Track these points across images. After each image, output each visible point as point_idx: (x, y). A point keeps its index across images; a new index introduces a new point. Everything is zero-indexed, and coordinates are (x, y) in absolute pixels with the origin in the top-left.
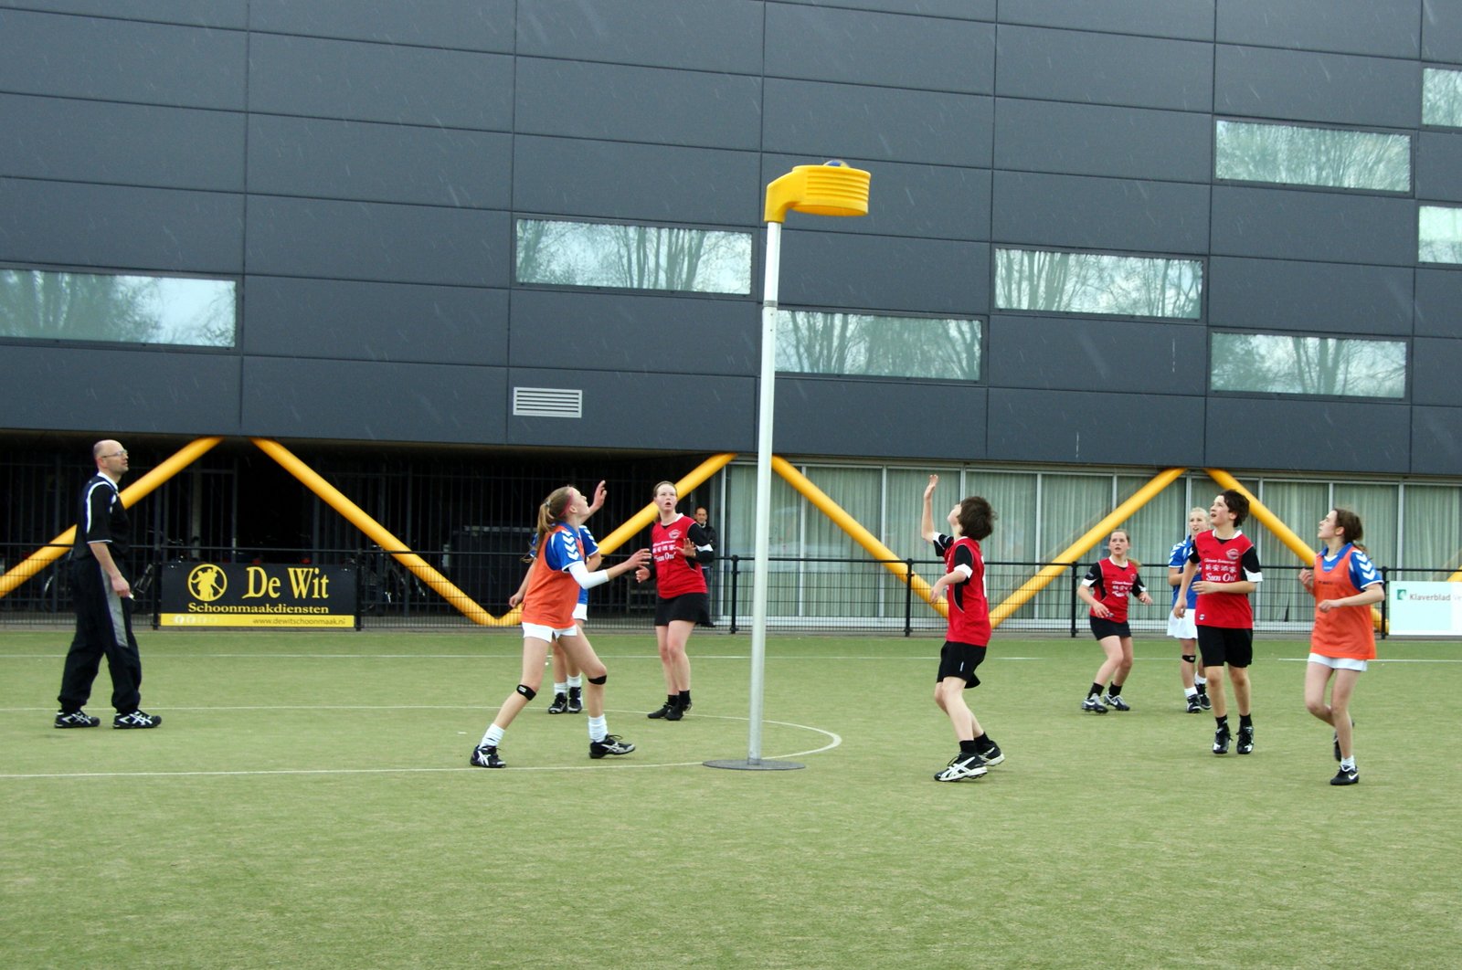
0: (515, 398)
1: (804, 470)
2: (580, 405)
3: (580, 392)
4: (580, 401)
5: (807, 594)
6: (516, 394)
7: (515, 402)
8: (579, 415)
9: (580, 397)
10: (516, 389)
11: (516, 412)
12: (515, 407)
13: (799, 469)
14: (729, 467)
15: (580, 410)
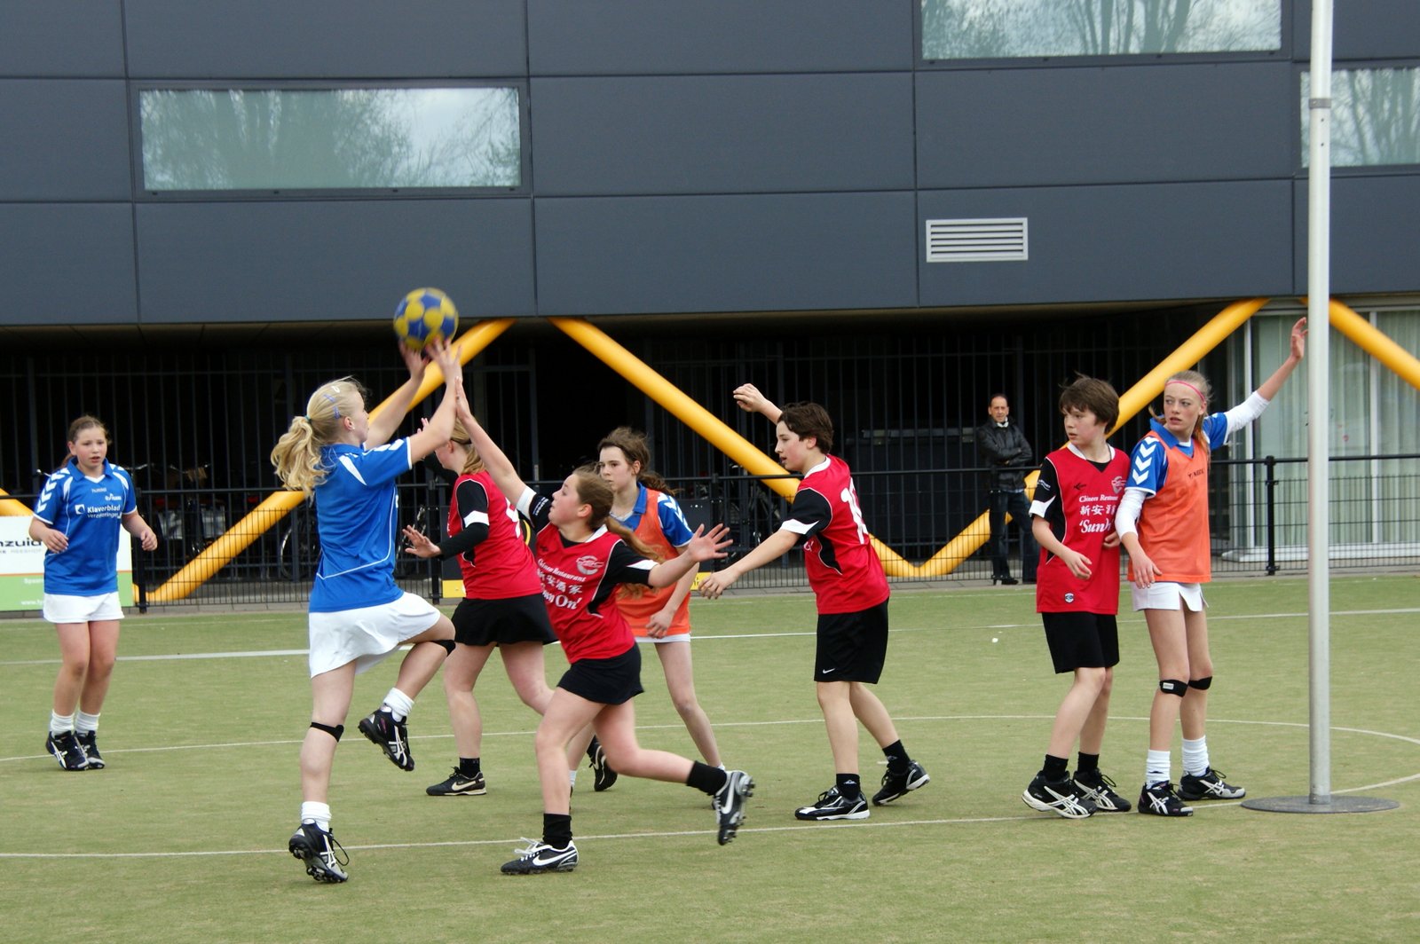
0: (929, 237)
1: (1373, 317)
2: (1025, 241)
3: (1025, 221)
4: (1025, 234)
5: (1384, 511)
6: (929, 230)
7: (929, 243)
8: (1024, 256)
9: (1025, 228)
10: (929, 223)
11: (930, 258)
12: (929, 249)
13: (1366, 316)
14: (1255, 321)
15: (1025, 247)
